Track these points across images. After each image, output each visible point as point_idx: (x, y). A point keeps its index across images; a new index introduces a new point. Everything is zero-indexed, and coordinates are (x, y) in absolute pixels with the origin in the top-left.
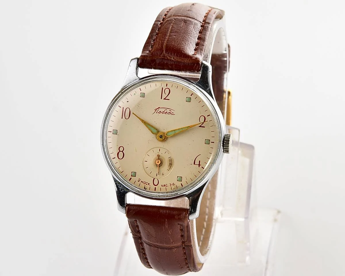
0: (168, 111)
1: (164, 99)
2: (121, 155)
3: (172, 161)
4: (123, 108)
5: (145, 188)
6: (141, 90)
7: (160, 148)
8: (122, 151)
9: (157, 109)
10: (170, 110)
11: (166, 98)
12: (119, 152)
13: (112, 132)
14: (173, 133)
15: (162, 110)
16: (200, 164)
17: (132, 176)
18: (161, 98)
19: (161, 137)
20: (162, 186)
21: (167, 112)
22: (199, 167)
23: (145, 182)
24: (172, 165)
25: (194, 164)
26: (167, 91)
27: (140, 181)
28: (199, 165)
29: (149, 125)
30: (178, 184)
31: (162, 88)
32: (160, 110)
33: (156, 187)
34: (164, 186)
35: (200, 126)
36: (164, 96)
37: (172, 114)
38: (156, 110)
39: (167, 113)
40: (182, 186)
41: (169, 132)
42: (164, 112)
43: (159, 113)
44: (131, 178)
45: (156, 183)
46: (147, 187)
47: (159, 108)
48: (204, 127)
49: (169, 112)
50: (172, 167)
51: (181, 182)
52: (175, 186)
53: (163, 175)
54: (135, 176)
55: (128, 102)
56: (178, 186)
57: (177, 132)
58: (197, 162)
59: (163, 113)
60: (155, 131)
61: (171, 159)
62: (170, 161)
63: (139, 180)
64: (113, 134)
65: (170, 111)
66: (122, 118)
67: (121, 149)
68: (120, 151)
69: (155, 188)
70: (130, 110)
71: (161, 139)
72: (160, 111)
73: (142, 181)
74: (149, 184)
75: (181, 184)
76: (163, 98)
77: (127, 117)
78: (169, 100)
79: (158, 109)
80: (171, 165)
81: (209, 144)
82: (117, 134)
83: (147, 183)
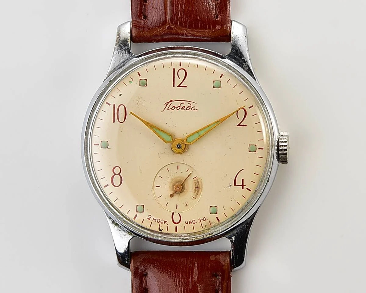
0: (186, 104)
1: (178, 87)
2: (117, 179)
3: (200, 183)
4: (114, 105)
5: (159, 228)
6: (140, 75)
7: (178, 164)
8: (119, 174)
9: (168, 103)
10: (189, 103)
11: (181, 85)
12: (113, 176)
13: (100, 145)
14: (196, 136)
15: (176, 104)
16: (244, 185)
17: (137, 212)
18: (174, 86)
19: (179, 146)
20: (187, 223)
22: (243, 188)
23: (159, 220)
24: (200, 190)
25: (235, 184)
26: (182, 73)
27: (152, 219)
28: (243, 186)
29: (158, 129)
30: (212, 218)
31: (174, 69)
32: (173, 104)
34: (190, 223)
35: (239, 125)
36: (178, 82)
37: (194, 108)
38: (167, 105)
39: (185, 108)
40: (219, 220)
41: (189, 136)
42: (180, 107)
43: (172, 108)
44: (136, 215)
45: (176, 219)
46: (164, 226)
47: (172, 101)
48: (246, 126)
49: (189, 107)
50: (199, 192)
51: (216, 215)
52: (208, 221)
53: (187, 205)
54: (143, 212)
55: (120, 95)
56: (211, 221)
57: (202, 133)
58: (239, 182)
59: (179, 108)
60: (169, 138)
61: (197, 180)
62: (195, 183)
63: (150, 217)
64: (101, 148)
65: (190, 105)
66: (114, 122)
67: (117, 171)
68: (115, 174)
69: (176, 227)
70: (125, 108)
71: (179, 150)
72: (174, 106)
73: (154, 219)
74: (165, 222)
75: (217, 218)
76: (177, 84)
77: (121, 119)
78: (186, 87)
79: (170, 103)
80: (198, 189)
81: (256, 152)
82: (107, 148)
83: (162, 221)
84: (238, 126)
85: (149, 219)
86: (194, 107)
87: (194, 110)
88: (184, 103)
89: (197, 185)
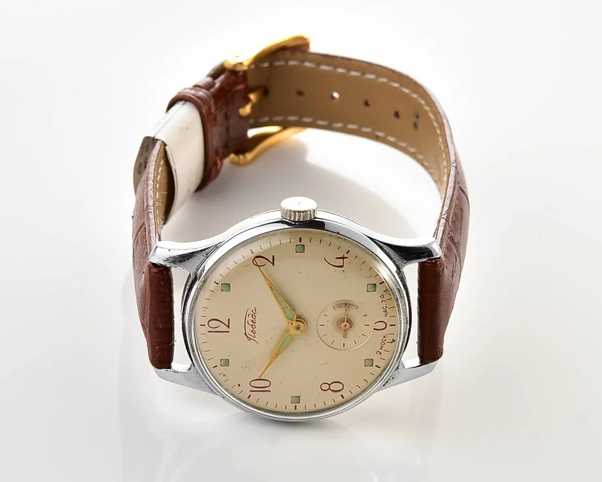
0: (250, 319)
1: (229, 328)
2: (335, 387)
3: (341, 302)
4: (251, 391)
5: (391, 342)
6: (216, 366)
7: (319, 326)
8: (329, 385)
9: (247, 337)
10: (247, 316)
11: (227, 325)
12: (331, 390)
13: (296, 404)
15: (249, 329)
16: (342, 256)
17: (372, 365)
18: (228, 332)
20: (386, 314)
21: (252, 321)
22: (347, 258)
23: (382, 343)
24: (348, 302)
25: (342, 266)
26: (213, 324)
27: (381, 351)
28: (343, 258)
30: (381, 288)
31: (209, 332)
32: (249, 332)
33: (388, 325)
34: (386, 312)
36: (223, 328)
37: (254, 311)
38: (250, 338)
42: (252, 325)
43: (254, 334)
44: (376, 366)
45: (382, 325)
46: (390, 338)
47: (245, 334)
48: (273, 256)
49: (252, 316)
50: (350, 303)
51: (378, 285)
52: (384, 293)
53: (366, 315)
54: (372, 360)
55: (239, 385)
56: (385, 289)
58: (339, 262)
59: (254, 327)
60: (289, 338)
61: (337, 305)
62: (340, 307)
63: (378, 352)
64: (299, 403)
65: (250, 315)
66: (270, 391)
67: (326, 387)
68: (329, 389)
69: (391, 325)
70: (254, 380)
72: (252, 331)
73: (381, 349)
74: (384, 337)
75: (380, 284)
76: (227, 330)
77: (267, 384)
78: (229, 320)
79: (248, 335)
80: (347, 305)
81: (304, 245)
82: (299, 397)
83: (384, 340)
84: (274, 265)
85: (380, 353)
86: (252, 311)
87: (255, 311)
88: (248, 322)
89: (342, 305)
